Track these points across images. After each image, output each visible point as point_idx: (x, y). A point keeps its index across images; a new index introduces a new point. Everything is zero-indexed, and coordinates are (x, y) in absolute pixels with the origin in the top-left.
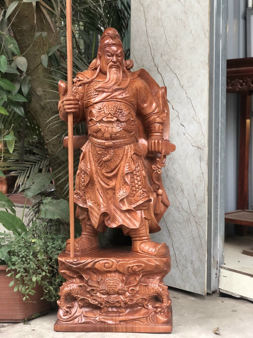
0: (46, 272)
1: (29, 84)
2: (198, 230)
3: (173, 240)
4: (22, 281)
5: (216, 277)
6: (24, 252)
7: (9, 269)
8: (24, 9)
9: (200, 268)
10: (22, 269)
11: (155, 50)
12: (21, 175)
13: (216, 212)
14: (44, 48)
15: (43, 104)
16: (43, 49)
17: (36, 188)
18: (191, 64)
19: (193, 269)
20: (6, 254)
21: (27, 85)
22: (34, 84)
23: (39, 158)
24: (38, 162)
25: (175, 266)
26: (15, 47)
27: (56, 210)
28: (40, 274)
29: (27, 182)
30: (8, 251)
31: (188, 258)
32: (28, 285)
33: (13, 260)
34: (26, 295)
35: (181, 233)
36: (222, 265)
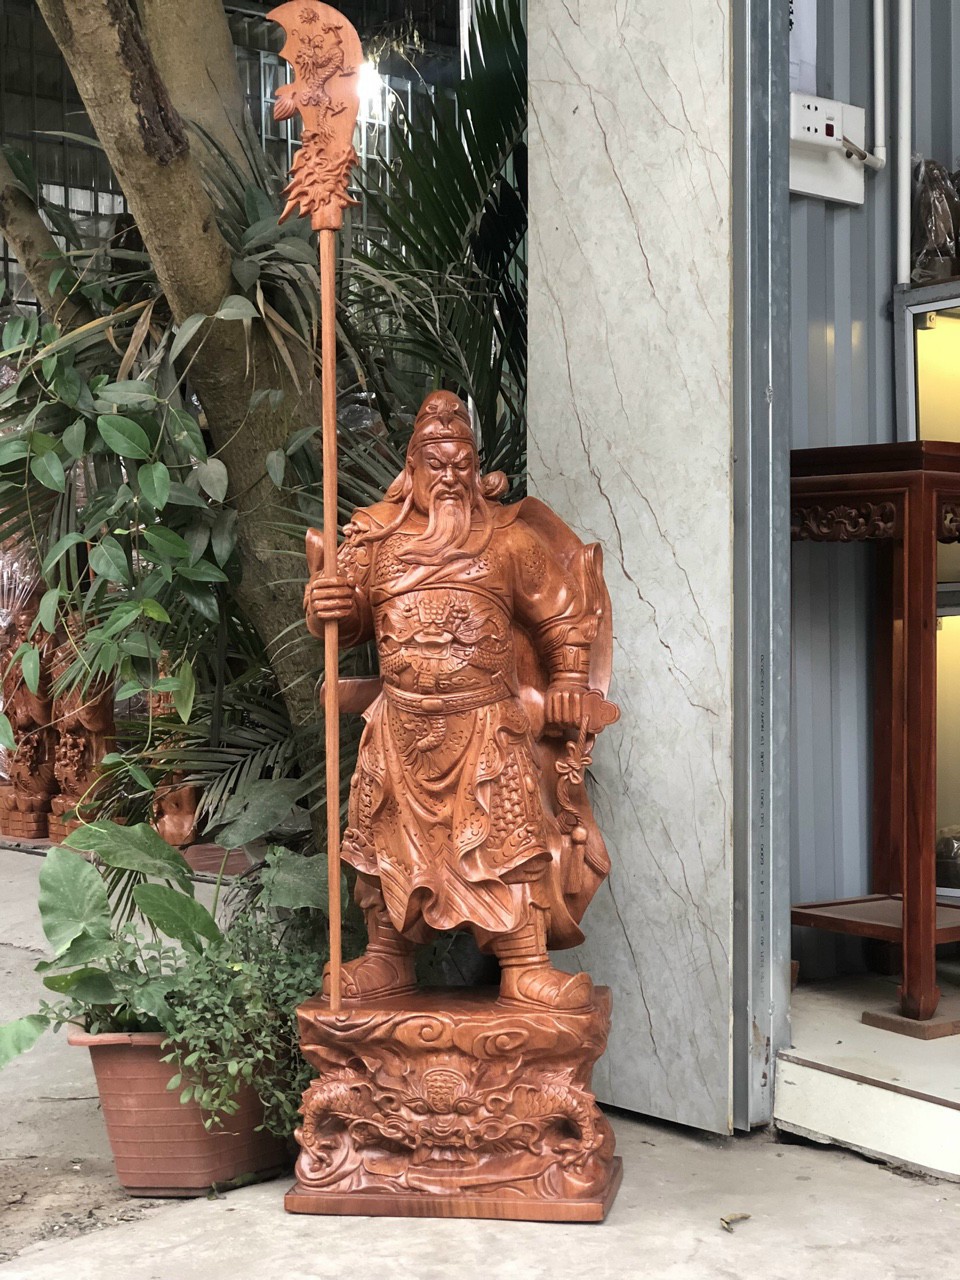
0: (266, 1051)
1: (231, 534)
2: (708, 946)
3: (644, 974)
4: (203, 1077)
5: (765, 1085)
6: (208, 997)
7: (169, 1041)
9: (715, 1055)
10: (202, 1040)
11: (592, 429)
12: (212, 785)
13: (762, 893)
14: (277, 432)
15: (272, 586)
16: (275, 435)
17: (254, 821)
18: (687, 471)
19: (697, 1058)
20: (160, 1001)
21: (227, 535)
22: (248, 529)
23: (265, 735)
24: (263, 747)
25: (650, 1051)
26: (192, 437)
27: (303, 883)
28: (250, 1056)
29: (228, 806)
30: (165, 993)
31: (682, 1028)
32: (219, 1086)
33: (179, 1017)
34: (213, 1113)
35: (663, 954)
36: (784, 1049)
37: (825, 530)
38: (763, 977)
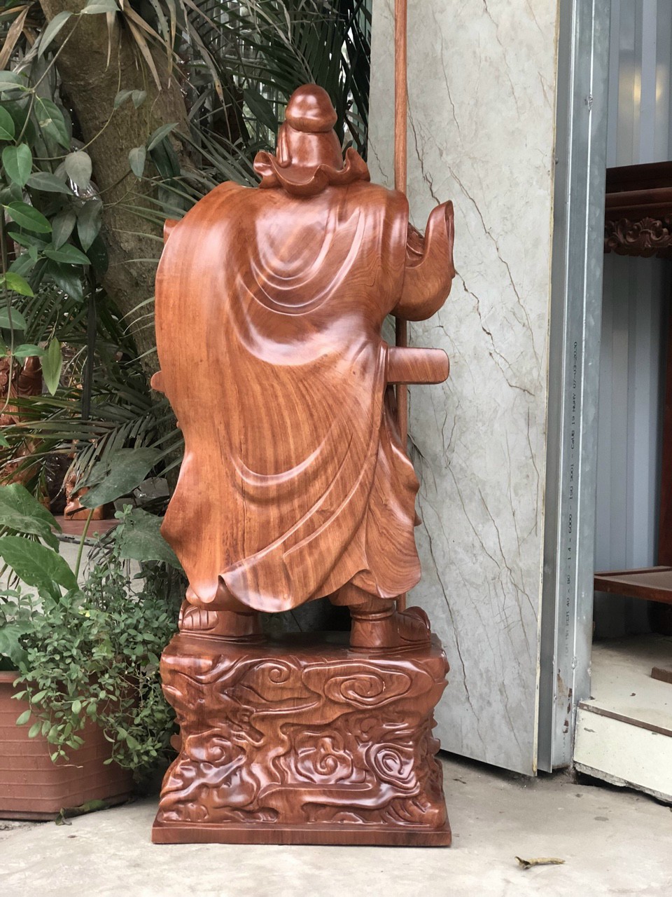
0: (108, 692)
1: (96, 221)
2: (519, 605)
3: (459, 629)
4: (46, 713)
5: (566, 732)
6: (57, 640)
7: (21, 680)
8: (90, 31)
9: (523, 704)
10: (49, 680)
11: (426, 139)
12: (80, 454)
13: (569, 558)
14: (142, 133)
15: (134, 273)
16: (139, 135)
17: (115, 484)
18: (511, 173)
19: (506, 707)
20: (13, 643)
21: (91, 222)
22: (115, 222)
23: (131, 411)
24: (128, 421)
25: (463, 699)
26: (56, 124)
27: (153, 540)
28: (96, 696)
29: (93, 472)
30: (19, 635)
31: (493, 679)
32: (65, 723)
33: (30, 658)
34: (59, 747)
35: (477, 611)
36: (584, 700)
37: (631, 240)
38: (567, 635)
